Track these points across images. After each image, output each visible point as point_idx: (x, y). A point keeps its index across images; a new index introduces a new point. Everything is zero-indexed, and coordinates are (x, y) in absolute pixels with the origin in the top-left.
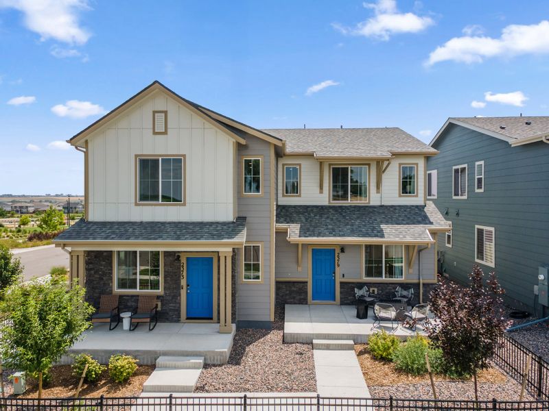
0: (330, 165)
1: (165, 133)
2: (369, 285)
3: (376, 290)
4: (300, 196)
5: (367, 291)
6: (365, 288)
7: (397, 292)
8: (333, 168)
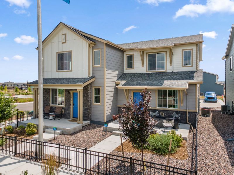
0: (147, 53)
1: (65, 43)
2: (159, 111)
3: (163, 113)
4: (133, 69)
5: (158, 114)
6: (157, 112)
7: (173, 115)
8: (148, 55)
